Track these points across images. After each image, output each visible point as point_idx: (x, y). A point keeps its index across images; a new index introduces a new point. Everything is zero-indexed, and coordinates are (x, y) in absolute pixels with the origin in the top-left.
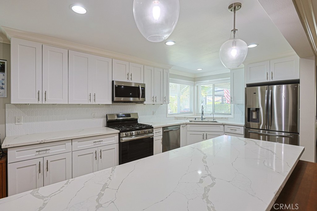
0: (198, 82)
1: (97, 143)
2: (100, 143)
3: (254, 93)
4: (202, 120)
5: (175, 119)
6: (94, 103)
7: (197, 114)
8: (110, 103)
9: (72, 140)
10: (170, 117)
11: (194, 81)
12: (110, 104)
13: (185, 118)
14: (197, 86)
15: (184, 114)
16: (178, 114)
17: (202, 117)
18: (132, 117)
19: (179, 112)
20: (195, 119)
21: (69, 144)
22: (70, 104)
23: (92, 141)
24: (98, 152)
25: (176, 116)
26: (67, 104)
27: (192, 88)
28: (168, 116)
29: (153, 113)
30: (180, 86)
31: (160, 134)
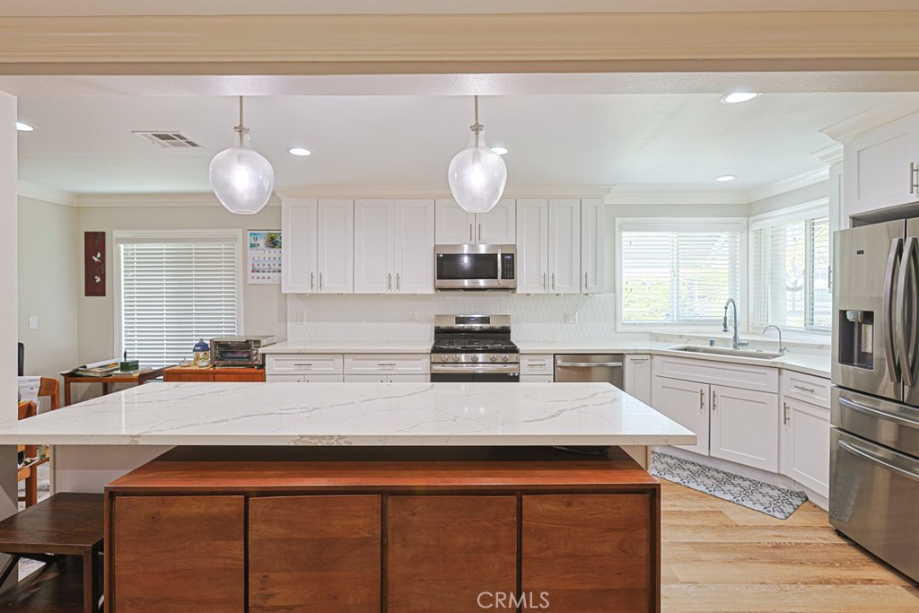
0: (760, 216)
1: (387, 367)
2: (391, 367)
3: (862, 252)
4: (735, 347)
5: (650, 340)
6: (397, 292)
7: (756, 328)
8: (431, 291)
9: (343, 354)
10: (627, 332)
11: (749, 216)
12: (431, 293)
13: (681, 336)
14: (759, 232)
15: (695, 325)
16: (665, 324)
17: (735, 337)
18: (495, 324)
19: (675, 318)
20: (712, 343)
21: (339, 360)
22: (356, 294)
23: (374, 361)
25: (654, 330)
26: (350, 294)
27: (738, 240)
28: (620, 328)
29: (566, 319)
30: (677, 237)
31: (545, 370)
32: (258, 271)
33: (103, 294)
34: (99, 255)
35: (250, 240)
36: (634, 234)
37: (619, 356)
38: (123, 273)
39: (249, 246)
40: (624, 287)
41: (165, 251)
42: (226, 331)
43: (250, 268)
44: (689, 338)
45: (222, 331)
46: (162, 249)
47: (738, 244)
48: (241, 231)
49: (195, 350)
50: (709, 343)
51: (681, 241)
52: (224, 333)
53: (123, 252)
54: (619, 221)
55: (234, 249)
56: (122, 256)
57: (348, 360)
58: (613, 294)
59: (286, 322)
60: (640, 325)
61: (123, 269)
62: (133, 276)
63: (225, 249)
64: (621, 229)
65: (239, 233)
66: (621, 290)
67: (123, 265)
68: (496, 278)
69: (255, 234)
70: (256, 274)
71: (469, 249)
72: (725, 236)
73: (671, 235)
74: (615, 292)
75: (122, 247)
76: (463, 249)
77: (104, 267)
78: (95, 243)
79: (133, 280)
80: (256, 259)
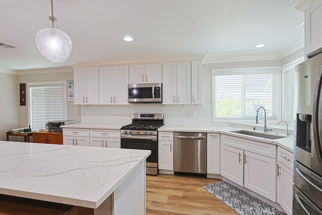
1: (105, 135)
4: (265, 131)
5: (229, 126)
10: (218, 122)
11: (282, 65)
13: (242, 125)
17: (265, 126)
18: (155, 118)
19: (243, 116)
21: (88, 131)
23: (100, 132)
24: (105, 142)
25: (231, 121)
27: (276, 78)
28: (214, 120)
29: (189, 116)
30: (244, 77)
31: (170, 139)
32: (71, 96)
33: (25, 105)
34: (24, 92)
35: (69, 85)
36: (221, 76)
37: (205, 134)
38: (31, 98)
39: (68, 87)
40: (216, 101)
41: (43, 90)
42: (62, 119)
43: (69, 95)
44: (246, 126)
45: (60, 119)
46: (42, 89)
47: (276, 80)
48: (65, 81)
49: (46, 126)
50: (253, 128)
51: (246, 79)
52: (61, 119)
53: (31, 90)
54: (214, 71)
55: (64, 88)
56: (31, 92)
57: (91, 131)
58: (211, 105)
59: (80, 115)
60: (224, 119)
61: (31, 96)
62: (34, 98)
63: (61, 88)
64: (215, 75)
65: (65, 82)
66: (215, 103)
67: (31, 95)
68: (152, 98)
69: (70, 82)
70: (71, 97)
71: (136, 86)
72: (271, 76)
73: (242, 77)
74: (212, 104)
75: (31, 88)
76: (134, 86)
77: (25, 95)
78: (23, 87)
79: (34, 100)
80: (71, 92)
